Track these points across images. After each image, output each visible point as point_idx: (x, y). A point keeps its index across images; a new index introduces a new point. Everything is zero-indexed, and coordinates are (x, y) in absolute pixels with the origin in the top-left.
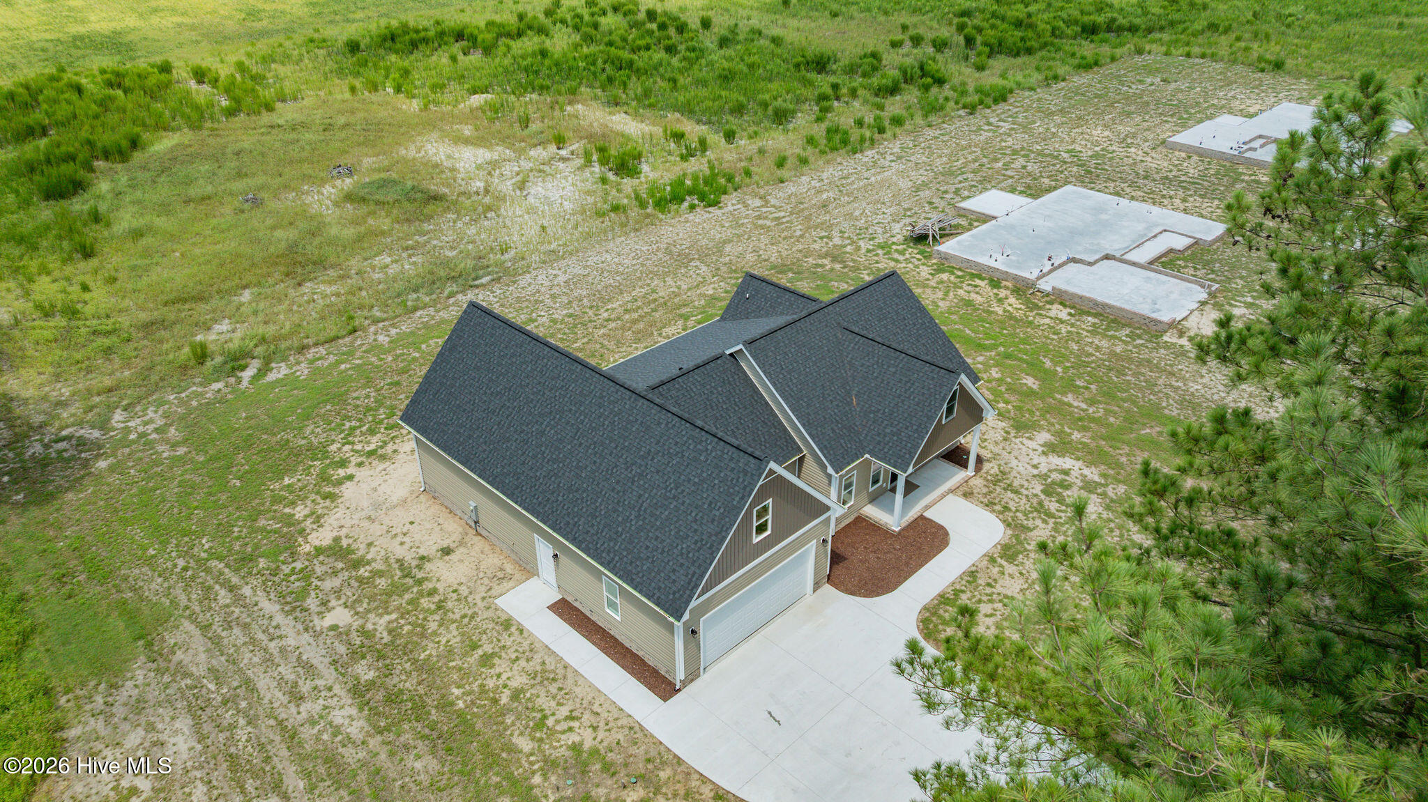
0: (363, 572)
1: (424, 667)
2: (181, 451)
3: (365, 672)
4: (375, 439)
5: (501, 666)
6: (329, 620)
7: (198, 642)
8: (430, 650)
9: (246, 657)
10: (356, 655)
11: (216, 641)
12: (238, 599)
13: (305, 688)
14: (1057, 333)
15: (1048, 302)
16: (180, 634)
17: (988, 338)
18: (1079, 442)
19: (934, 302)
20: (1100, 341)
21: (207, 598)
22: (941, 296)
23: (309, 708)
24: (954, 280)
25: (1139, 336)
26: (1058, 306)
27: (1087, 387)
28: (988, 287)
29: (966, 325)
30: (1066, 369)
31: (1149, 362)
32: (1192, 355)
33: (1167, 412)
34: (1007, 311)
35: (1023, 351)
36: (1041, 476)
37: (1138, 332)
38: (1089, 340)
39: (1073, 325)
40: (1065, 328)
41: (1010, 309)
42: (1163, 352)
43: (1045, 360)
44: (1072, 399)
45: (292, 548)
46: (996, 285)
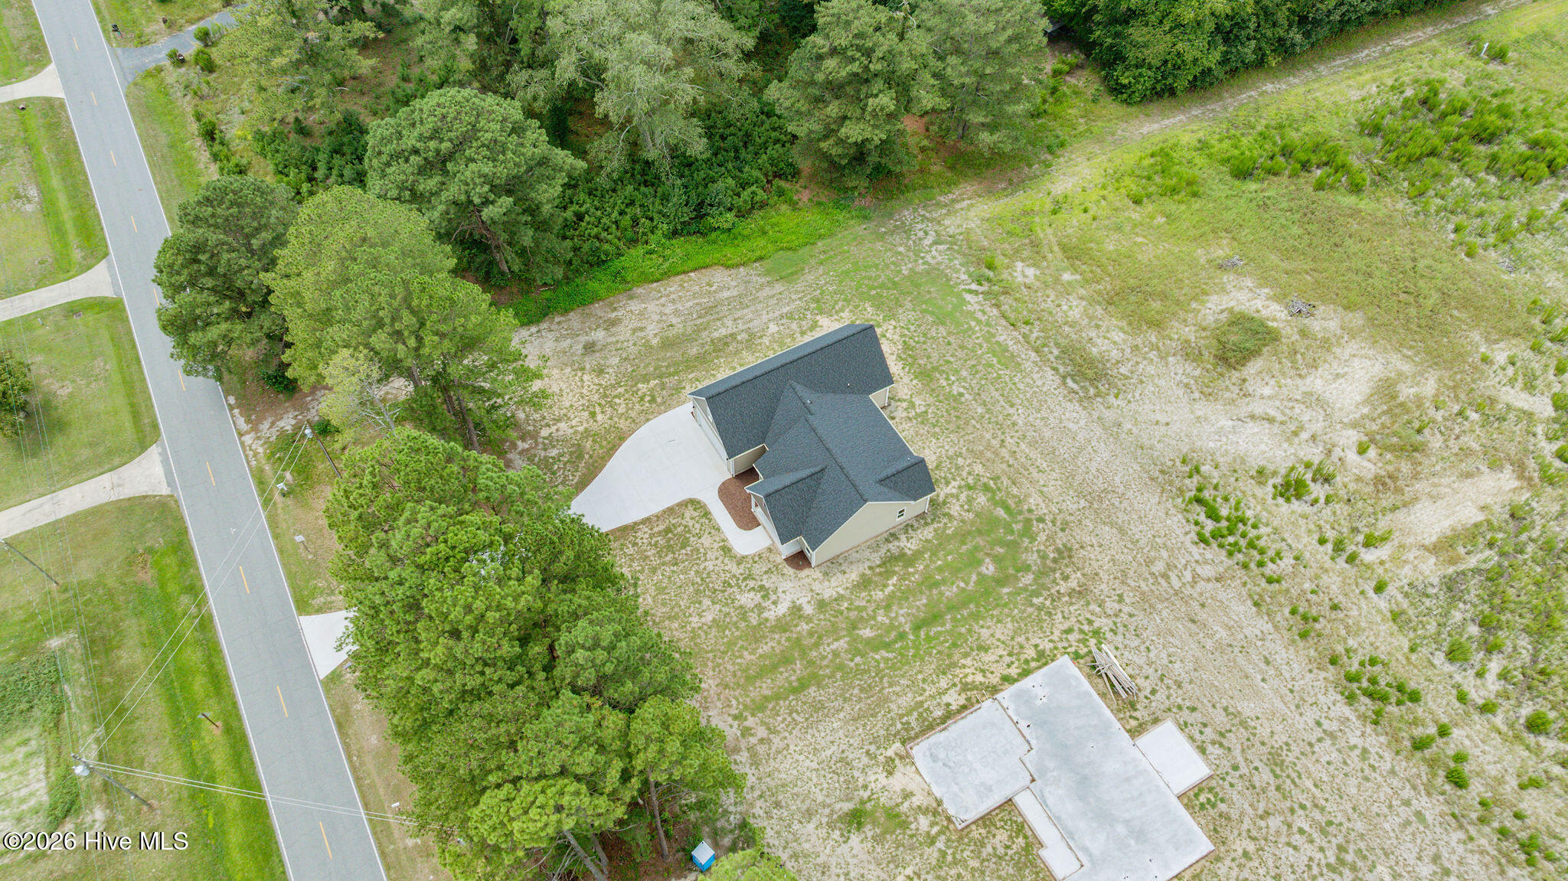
0: (797, 335)
2: (906, 272)
3: (742, 337)
6: (772, 326)
8: (746, 353)
10: (751, 335)
11: (773, 297)
12: (794, 301)
13: (740, 322)
14: (924, 680)
15: (968, 699)
16: (779, 287)
17: (927, 636)
18: (796, 626)
19: (989, 627)
20: (906, 701)
21: (797, 292)
22: (998, 635)
23: (729, 323)
24: (1023, 657)
25: (906, 730)
26: (962, 701)
27: (852, 660)
28: (1005, 672)
29: (950, 633)
30: (877, 661)
31: (872, 715)
32: (873, 748)
33: (814, 688)
34: (964, 666)
35: (906, 648)
36: (775, 591)
37: (912, 733)
38: (910, 695)
39: (932, 697)
40: (930, 690)
41: (967, 670)
42: (882, 732)
43: (890, 655)
44: (842, 644)
45: (821, 313)
46: (1006, 679)
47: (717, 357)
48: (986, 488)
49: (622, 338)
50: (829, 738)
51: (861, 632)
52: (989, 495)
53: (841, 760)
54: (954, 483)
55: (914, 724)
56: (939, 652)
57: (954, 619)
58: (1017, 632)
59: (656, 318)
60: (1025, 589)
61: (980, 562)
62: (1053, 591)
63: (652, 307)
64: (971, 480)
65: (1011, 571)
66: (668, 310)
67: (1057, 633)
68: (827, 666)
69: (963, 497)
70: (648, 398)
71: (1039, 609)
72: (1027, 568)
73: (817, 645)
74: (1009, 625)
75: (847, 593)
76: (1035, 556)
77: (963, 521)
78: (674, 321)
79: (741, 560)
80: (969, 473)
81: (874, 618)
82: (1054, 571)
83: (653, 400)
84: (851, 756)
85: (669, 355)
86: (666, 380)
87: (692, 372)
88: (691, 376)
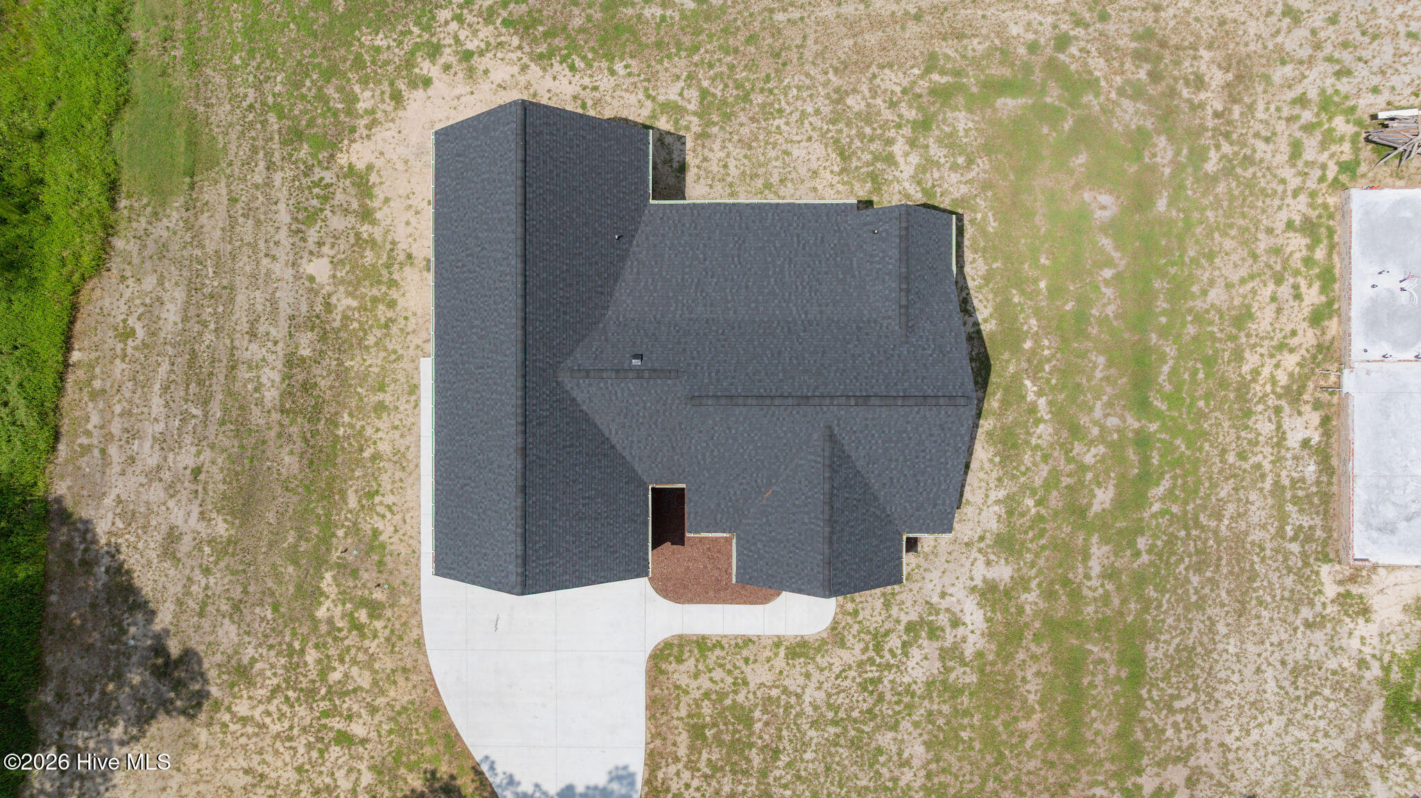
3: (306, 345)
5: (385, 422)
6: (313, 267)
7: (222, 214)
8: (355, 362)
10: (310, 322)
11: (233, 221)
13: (262, 328)
14: (1242, 456)
15: (1317, 405)
16: (214, 193)
17: (1166, 398)
18: (1021, 610)
19: (1212, 282)
20: (1259, 509)
21: (248, 163)
22: (1235, 278)
23: (255, 351)
24: (1296, 261)
25: (1309, 539)
26: (1315, 418)
27: (1138, 554)
28: (1306, 312)
29: (1182, 355)
30: (1163, 513)
31: (1251, 579)
32: (1306, 612)
33: (1150, 647)
34: (1256, 372)
35: (1169, 448)
36: (932, 608)
37: (1319, 533)
38: (1253, 496)
39: (1278, 460)
40: (1264, 457)
41: (1266, 372)
42: (1289, 581)
43: (1166, 484)
44: (1099, 553)
45: (334, 148)
46: (1317, 318)
47: (333, 423)
48: (943, 95)
49: (175, 589)
50: (1249, 672)
51: (1096, 508)
52: (961, 100)
53: (1296, 672)
54: (898, 148)
55: (1306, 522)
56: (1208, 396)
57: (1164, 333)
58: (1247, 239)
59: (156, 493)
60: (1178, 167)
61: (1084, 213)
62: (1210, 124)
63: (120, 486)
64: (911, 114)
65: (1133, 169)
66: (149, 456)
67: (1287, 173)
68: (1125, 601)
69: (937, 152)
70: (362, 616)
71: (1228, 172)
72: (1140, 139)
73: (1075, 595)
74: (1228, 244)
75: (1009, 487)
76: (1126, 103)
77: (987, 186)
78: (186, 458)
79: (836, 635)
80: (893, 105)
81: (1083, 468)
82: (1172, 93)
83: (375, 609)
84: (1299, 656)
85: (271, 517)
86: (335, 555)
87: (344, 499)
88: (352, 502)
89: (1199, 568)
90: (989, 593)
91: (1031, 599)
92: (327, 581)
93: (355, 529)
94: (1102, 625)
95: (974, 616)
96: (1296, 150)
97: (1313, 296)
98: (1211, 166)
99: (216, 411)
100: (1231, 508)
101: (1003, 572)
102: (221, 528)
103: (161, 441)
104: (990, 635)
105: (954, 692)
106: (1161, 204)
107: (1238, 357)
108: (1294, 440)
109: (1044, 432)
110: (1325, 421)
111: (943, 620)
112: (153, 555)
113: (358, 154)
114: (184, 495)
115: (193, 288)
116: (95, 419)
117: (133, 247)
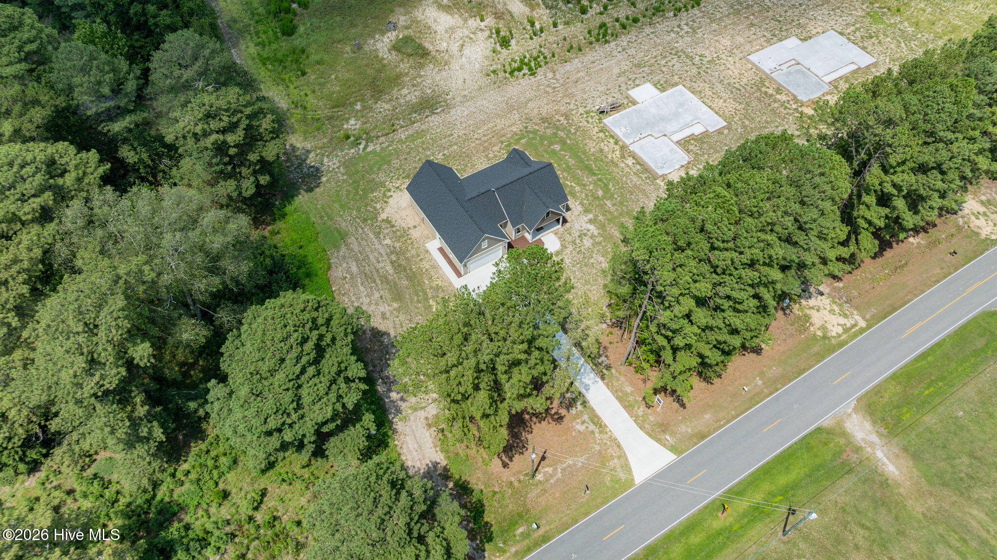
0: (394, 229)
1: (407, 259)
2: (345, 177)
3: (394, 258)
4: (399, 182)
5: (424, 262)
6: (385, 242)
7: (356, 243)
8: (409, 255)
9: (367, 249)
10: (392, 253)
11: (359, 243)
12: (364, 232)
13: (380, 260)
14: (622, 172)
15: (629, 156)
16: (352, 240)
17: (598, 171)
18: (600, 221)
19: (590, 148)
21: (356, 230)
22: (594, 146)
23: (381, 265)
24: (604, 137)
25: (649, 178)
26: (631, 158)
27: (616, 199)
28: (613, 143)
29: (595, 162)
30: (615, 189)
31: (644, 190)
34: (612, 157)
36: (582, 230)
37: (650, 176)
38: (631, 177)
39: (630, 169)
40: (627, 170)
41: (614, 157)
42: (652, 187)
43: (611, 184)
45: (376, 218)
46: (616, 143)
48: (509, 145)
49: (391, 325)
51: (600, 195)
52: (513, 145)
55: (646, 175)
56: (606, 166)
57: (587, 161)
60: (567, 135)
61: (553, 150)
64: (504, 151)
65: (557, 139)
67: (589, 125)
71: (577, 130)
74: (588, 141)
75: (579, 201)
76: (547, 130)
78: (377, 296)
79: (564, 247)
81: (591, 190)
82: (555, 125)
85: (407, 296)
86: (430, 295)
87: (424, 282)
88: (427, 282)
89: (632, 194)
90: (590, 221)
91: (601, 218)
92: (431, 302)
93: (431, 288)
94: (620, 215)
95: (591, 227)
96: (588, 122)
97: (612, 141)
98: (573, 131)
99: (379, 282)
100: (629, 182)
101: (591, 216)
102: (396, 305)
103: (368, 295)
104: (598, 229)
105: (600, 243)
106: (568, 141)
107: (606, 157)
108: (630, 164)
109: (577, 188)
110: (634, 158)
111: (585, 231)
112: (381, 321)
113: (383, 216)
114: (381, 304)
115: (357, 260)
116: (346, 300)
117: (336, 260)
